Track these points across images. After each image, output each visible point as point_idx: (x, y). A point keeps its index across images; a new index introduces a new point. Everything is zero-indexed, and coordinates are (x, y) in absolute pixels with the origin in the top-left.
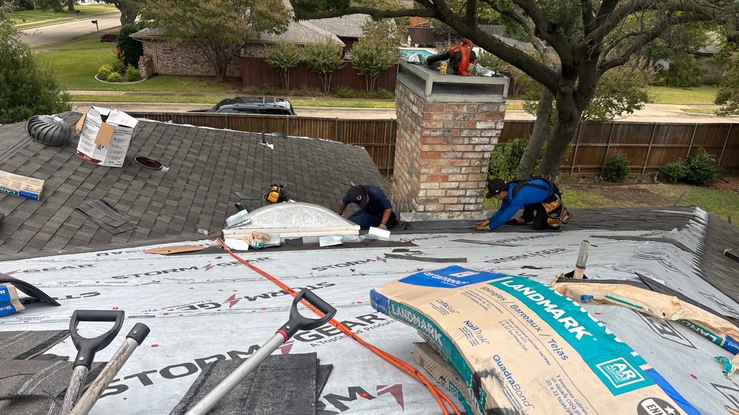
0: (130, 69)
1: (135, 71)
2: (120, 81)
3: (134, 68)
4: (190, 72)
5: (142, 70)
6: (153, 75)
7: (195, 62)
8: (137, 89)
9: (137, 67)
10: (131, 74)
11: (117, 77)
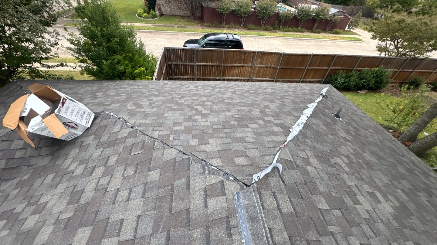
0: (152, 11)
1: (154, 13)
2: (148, 18)
3: (153, 11)
4: (178, 14)
5: (157, 12)
6: (162, 15)
7: (180, 9)
8: (156, 22)
9: (155, 11)
10: (152, 14)
11: (146, 16)
